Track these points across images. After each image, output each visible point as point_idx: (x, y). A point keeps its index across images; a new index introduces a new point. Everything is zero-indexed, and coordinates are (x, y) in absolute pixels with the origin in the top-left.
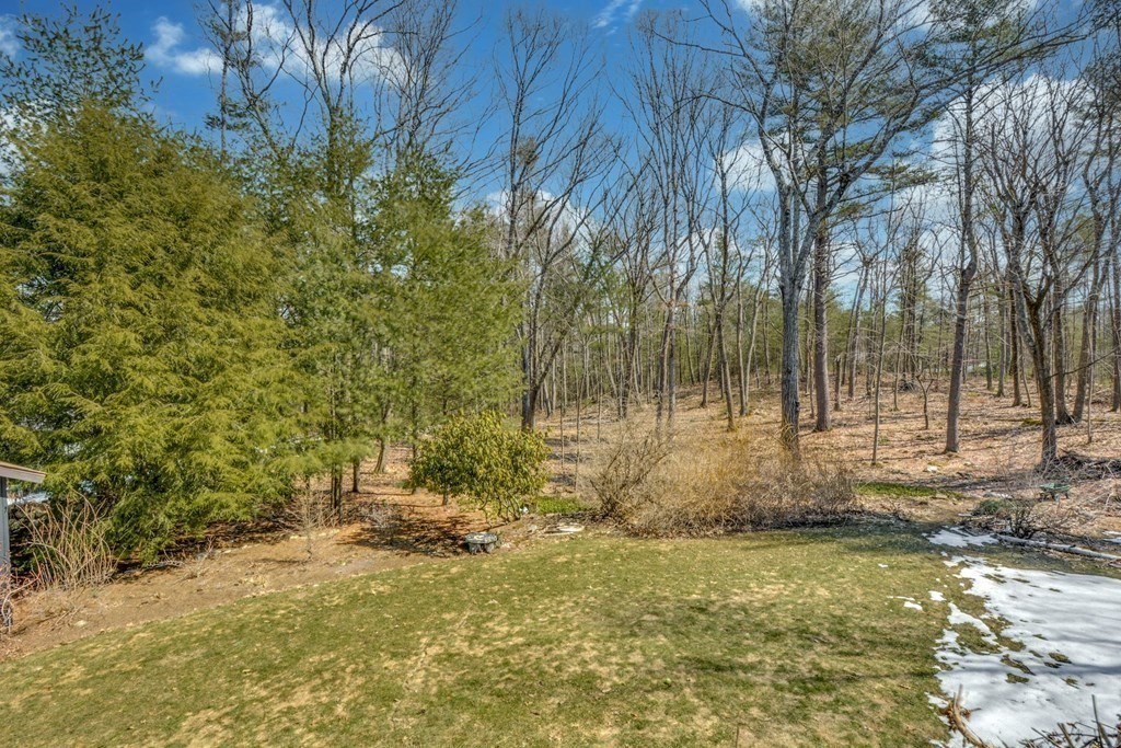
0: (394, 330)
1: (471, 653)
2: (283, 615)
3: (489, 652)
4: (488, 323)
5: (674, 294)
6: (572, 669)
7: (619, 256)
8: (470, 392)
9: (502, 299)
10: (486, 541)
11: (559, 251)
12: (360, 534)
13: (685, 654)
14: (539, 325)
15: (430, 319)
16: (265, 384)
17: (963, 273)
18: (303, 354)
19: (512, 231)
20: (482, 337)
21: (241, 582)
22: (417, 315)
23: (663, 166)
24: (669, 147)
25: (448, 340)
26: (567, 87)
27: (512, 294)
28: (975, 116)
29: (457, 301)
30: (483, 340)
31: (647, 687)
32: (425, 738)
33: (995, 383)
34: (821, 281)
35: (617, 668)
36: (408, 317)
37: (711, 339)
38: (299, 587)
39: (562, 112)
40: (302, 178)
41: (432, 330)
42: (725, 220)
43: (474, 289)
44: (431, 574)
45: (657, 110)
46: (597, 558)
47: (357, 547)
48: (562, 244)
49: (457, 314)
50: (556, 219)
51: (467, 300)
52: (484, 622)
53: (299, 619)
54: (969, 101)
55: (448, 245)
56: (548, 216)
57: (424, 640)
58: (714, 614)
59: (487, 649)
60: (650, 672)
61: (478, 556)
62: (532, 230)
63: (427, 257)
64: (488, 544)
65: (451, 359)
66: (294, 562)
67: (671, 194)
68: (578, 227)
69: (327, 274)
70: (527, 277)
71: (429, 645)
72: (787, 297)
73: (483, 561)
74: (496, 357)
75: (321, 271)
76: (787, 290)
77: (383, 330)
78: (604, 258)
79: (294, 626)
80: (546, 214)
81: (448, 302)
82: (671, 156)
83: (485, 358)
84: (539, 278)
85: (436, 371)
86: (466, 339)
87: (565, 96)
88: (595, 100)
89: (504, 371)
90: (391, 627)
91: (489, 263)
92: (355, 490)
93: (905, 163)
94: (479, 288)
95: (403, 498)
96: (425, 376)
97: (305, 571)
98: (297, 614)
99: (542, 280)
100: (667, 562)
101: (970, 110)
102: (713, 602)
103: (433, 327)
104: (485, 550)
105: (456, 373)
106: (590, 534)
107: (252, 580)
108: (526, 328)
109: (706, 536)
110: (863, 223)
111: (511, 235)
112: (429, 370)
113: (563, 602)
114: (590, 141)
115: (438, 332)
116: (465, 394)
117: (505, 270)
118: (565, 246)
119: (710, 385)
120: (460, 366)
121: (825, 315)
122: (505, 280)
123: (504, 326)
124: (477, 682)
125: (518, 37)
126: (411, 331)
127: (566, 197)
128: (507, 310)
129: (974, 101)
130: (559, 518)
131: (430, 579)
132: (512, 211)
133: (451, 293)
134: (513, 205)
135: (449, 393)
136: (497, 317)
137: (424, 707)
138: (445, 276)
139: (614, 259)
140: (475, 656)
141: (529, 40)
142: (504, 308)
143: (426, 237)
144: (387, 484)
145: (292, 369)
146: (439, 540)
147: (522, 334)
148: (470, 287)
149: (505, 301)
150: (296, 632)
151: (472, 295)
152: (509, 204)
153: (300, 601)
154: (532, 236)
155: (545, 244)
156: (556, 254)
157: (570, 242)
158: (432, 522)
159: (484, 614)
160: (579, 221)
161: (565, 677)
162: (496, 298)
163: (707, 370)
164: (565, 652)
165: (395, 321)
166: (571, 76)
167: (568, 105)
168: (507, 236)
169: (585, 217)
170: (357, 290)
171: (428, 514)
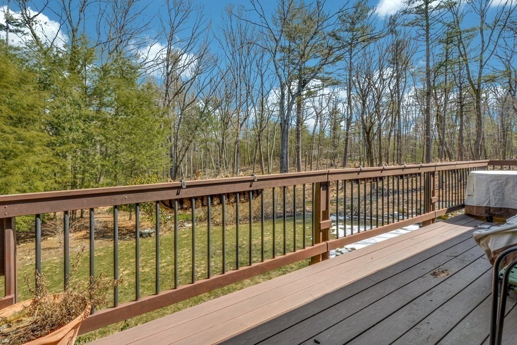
0: (106, 138)
1: (143, 271)
2: (49, 269)
3: (151, 270)
4: (154, 136)
5: (239, 125)
6: (186, 271)
7: (217, 107)
8: (145, 167)
9: (161, 126)
10: (151, 232)
11: (189, 104)
12: (86, 235)
13: (230, 261)
14: (179, 138)
15: (126, 133)
16: (37, 163)
17: (348, 120)
18: (58, 149)
19: (167, 94)
20: (151, 142)
21: (23, 258)
22: (119, 132)
23: (235, 70)
24: (238, 62)
25: (134, 143)
26: (194, 31)
27: (166, 123)
28: (353, 60)
29: (139, 126)
30: (151, 144)
31: (215, 272)
32: (123, 299)
33: (362, 163)
34: (299, 122)
35: (203, 268)
36: (115, 132)
37: (257, 145)
38: (55, 258)
39: (192, 42)
40: (57, 63)
41: (126, 138)
42: (262, 95)
43: (147, 120)
44: (124, 247)
45: (233, 46)
46: (200, 234)
47: (85, 240)
48: (191, 101)
49: (139, 131)
50: (188, 90)
51: (144, 125)
52: (149, 260)
53: (58, 269)
54: (351, 55)
55: (135, 100)
56: (184, 88)
57: (122, 269)
58: (243, 248)
59: (150, 269)
60: (216, 268)
61: (147, 238)
62: (176, 94)
63: (124, 105)
64: (151, 233)
65: (135, 152)
66: (52, 248)
67: (239, 83)
68: (198, 94)
69: (72, 111)
70: (174, 115)
71: (124, 271)
72: (283, 128)
73: (149, 240)
74: (157, 151)
75: (69, 109)
76: (283, 125)
77: (101, 138)
78: (210, 108)
79: (55, 272)
80: (183, 88)
81: (135, 126)
82: (239, 66)
83: (152, 152)
84: (180, 116)
85: (128, 157)
86: (143, 143)
87: (193, 35)
88: (207, 38)
89: (161, 158)
90: (106, 267)
91: (154, 108)
92: (82, 217)
93: (330, 76)
94: (150, 120)
95: (108, 219)
96: (122, 160)
97: (58, 251)
98: (56, 267)
99: (181, 117)
100: (229, 233)
101: (351, 58)
102: (244, 244)
103: (127, 137)
104: (150, 236)
105: (137, 157)
106: (198, 226)
107: (29, 258)
108: (173, 139)
109: (246, 223)
110: (317, 99)
111: (166, 96)
112: (124, 157)
113: (184, 250)
114: (205, 55)
115: (129, 140)
116: (142, 168)
117: (163, 112)
118: (192, 102)
119: (256, 165)
120: (140, 155)
121: (300, 136)
122: (163, 117)
123: (162, 137)
124: (146, 280)
125: (171, 6)
126: (116, 139)
127: (193, 80)
128: (163, 130)
129: (352, 55)
130: (185, 221)
131: (124, 248)
132: (167, 85)
133: (136, 122)
134: (167, 82)
135: (134, 168)
136: (158, 133)
137: (122, 290)
138: (133, 114)
139: (215, 109)
140: (145, 272)
141: (177, 8)
142: (162, 129)
143: (124, 96)
144: (100, 213)
145: (52, 157)
146: (127, 233)
147: (171, 141)
148: (145, 120)
149: (162, 126)
150: (57, 274)
151: (146, 123)
152: (165, 81)
153: (57, 263)
154: (177, 96)
155: (183, 100)
156: (188, 105)
157: (194, 100)
158: (123, 227)
159: (149, 258)
160: (199, 91)
161: (183, 273)
162: (158, 124)
163: (255, 158)
164: (183, 266)
165: (107, 134)
166: (196, 26)
167: (194, 39)
168: (164, 96)
169: (202, 89)
170: (87, 119)
171: (121, 224)
